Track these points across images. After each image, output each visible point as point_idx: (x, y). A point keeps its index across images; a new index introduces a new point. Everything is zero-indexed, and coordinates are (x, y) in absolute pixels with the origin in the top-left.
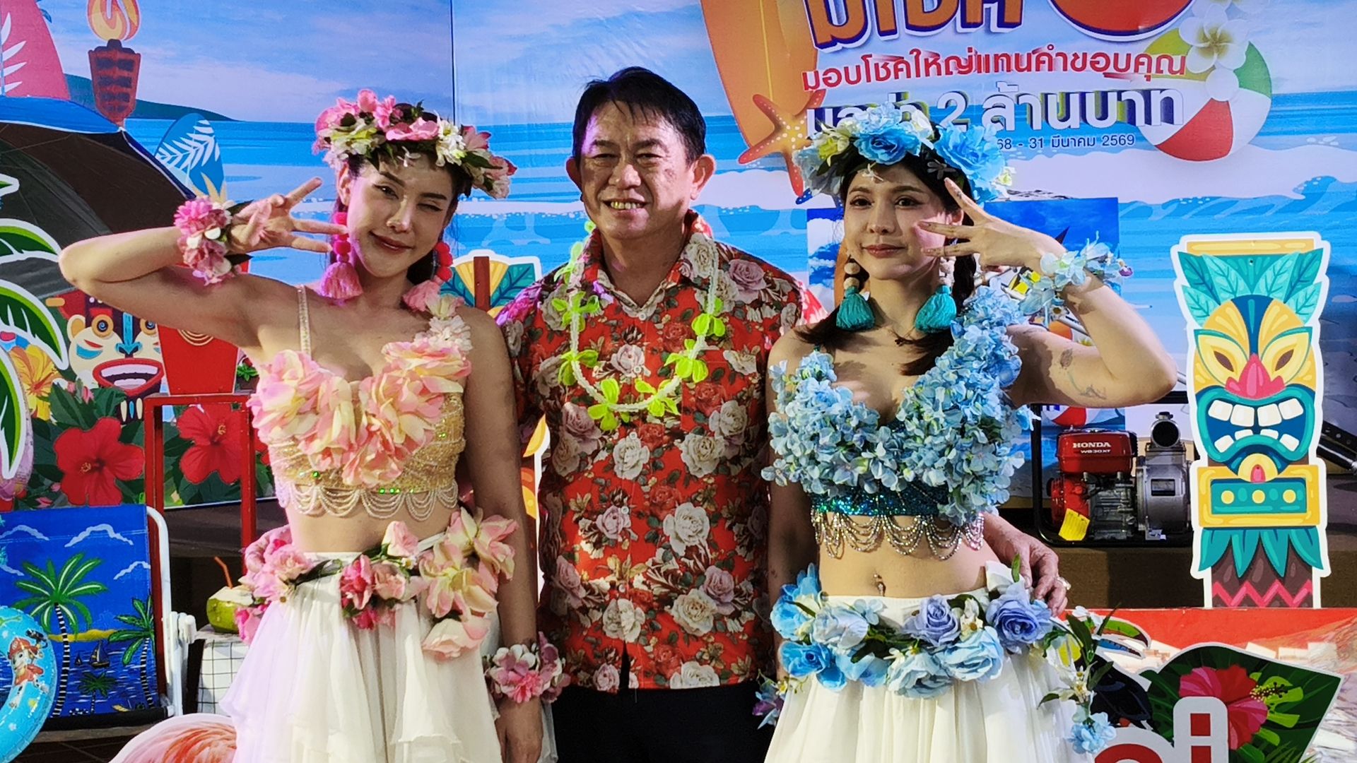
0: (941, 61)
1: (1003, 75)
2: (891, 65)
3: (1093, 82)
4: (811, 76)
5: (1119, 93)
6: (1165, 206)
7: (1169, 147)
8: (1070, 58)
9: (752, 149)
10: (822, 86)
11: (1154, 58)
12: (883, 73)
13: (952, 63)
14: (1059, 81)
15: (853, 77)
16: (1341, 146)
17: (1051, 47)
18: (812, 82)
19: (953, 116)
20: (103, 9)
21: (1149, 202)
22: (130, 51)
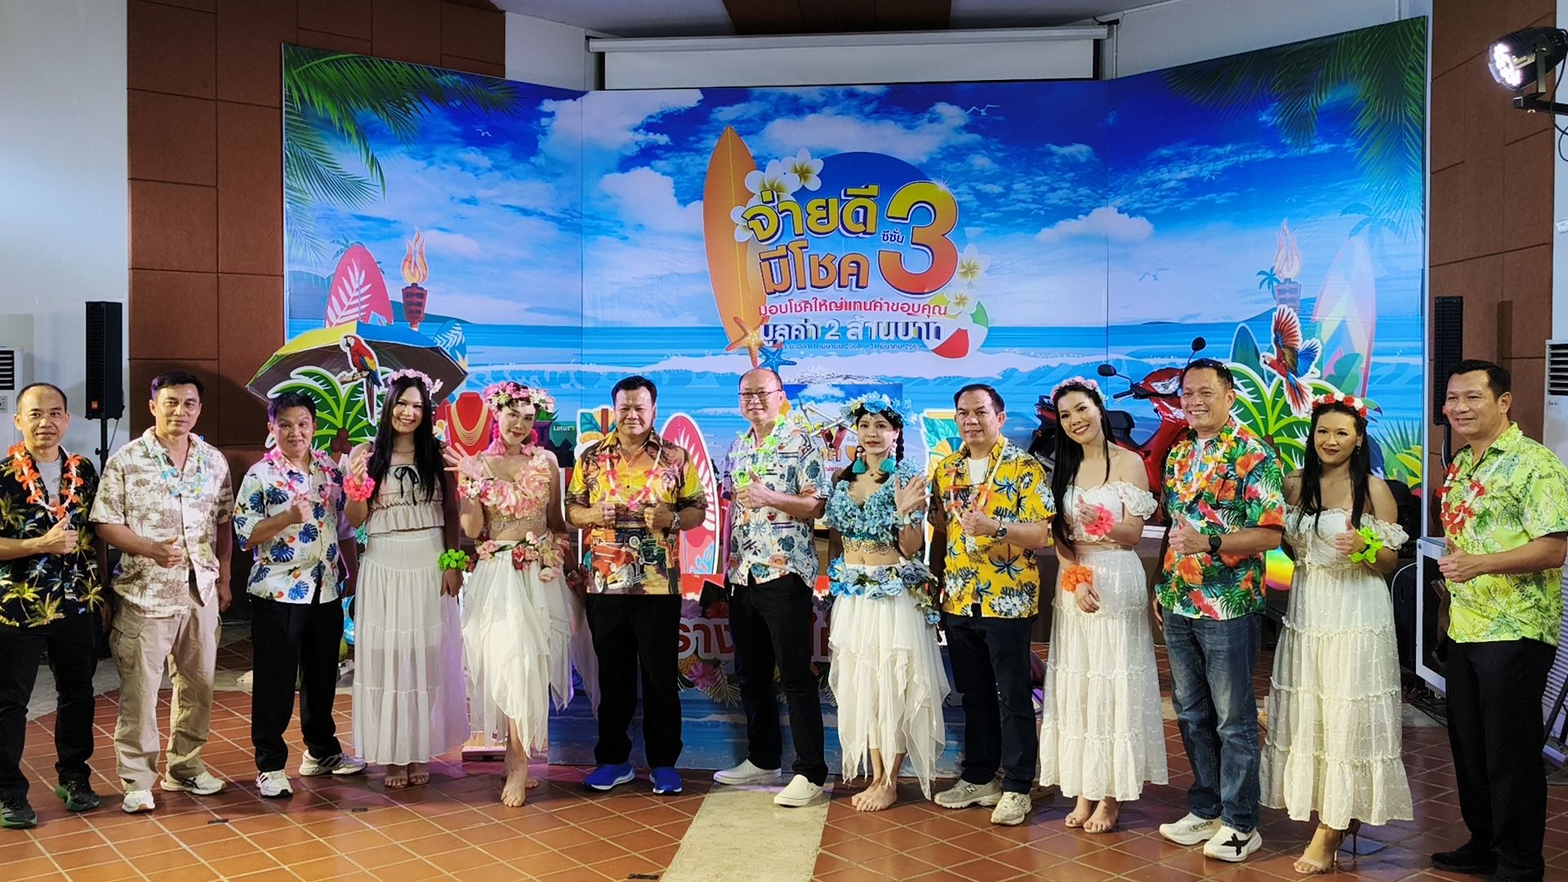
0: (827, 304)
1: (858, 311)
2: (803, 305)
3: (901, 318)
4: (763, 308)
5: (914, 323)
6: (935, 380)
7: (938, 351)
8: (891, 305)
9: (733, 344)
10: (768, 314)
11: (932, 306)
12: (798, 308)
13: (833, 305)
14: (886, 317)
15: (784, 310)
16: (1021, 354)
17: (881, 299)
18: (763, 312)
19: (833, 332)
20: (410, 268)
21: (927, 378)
22: (422, 289)
